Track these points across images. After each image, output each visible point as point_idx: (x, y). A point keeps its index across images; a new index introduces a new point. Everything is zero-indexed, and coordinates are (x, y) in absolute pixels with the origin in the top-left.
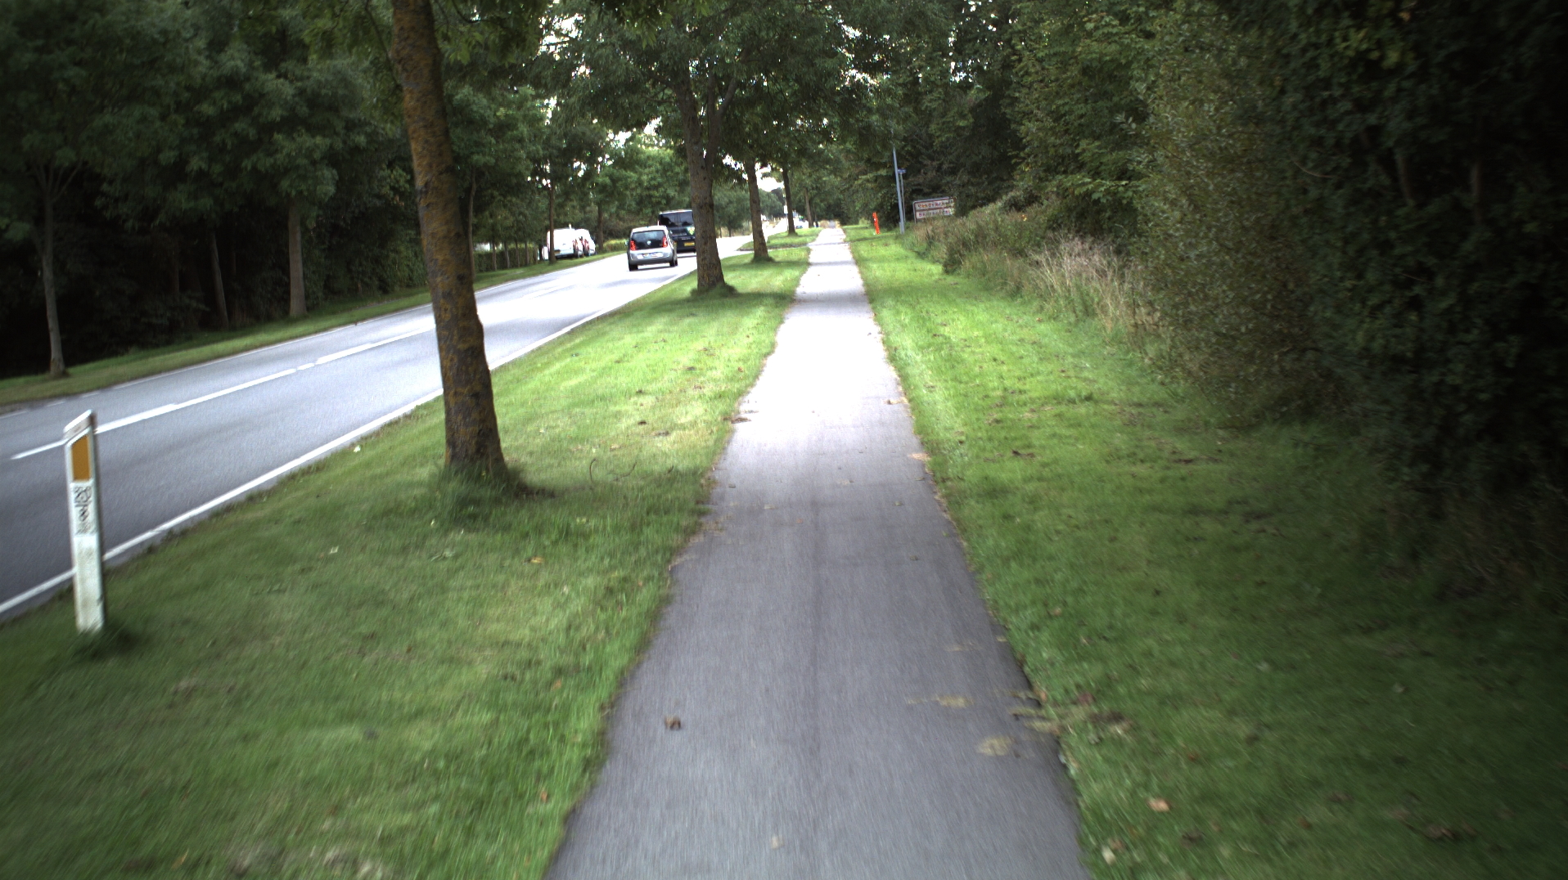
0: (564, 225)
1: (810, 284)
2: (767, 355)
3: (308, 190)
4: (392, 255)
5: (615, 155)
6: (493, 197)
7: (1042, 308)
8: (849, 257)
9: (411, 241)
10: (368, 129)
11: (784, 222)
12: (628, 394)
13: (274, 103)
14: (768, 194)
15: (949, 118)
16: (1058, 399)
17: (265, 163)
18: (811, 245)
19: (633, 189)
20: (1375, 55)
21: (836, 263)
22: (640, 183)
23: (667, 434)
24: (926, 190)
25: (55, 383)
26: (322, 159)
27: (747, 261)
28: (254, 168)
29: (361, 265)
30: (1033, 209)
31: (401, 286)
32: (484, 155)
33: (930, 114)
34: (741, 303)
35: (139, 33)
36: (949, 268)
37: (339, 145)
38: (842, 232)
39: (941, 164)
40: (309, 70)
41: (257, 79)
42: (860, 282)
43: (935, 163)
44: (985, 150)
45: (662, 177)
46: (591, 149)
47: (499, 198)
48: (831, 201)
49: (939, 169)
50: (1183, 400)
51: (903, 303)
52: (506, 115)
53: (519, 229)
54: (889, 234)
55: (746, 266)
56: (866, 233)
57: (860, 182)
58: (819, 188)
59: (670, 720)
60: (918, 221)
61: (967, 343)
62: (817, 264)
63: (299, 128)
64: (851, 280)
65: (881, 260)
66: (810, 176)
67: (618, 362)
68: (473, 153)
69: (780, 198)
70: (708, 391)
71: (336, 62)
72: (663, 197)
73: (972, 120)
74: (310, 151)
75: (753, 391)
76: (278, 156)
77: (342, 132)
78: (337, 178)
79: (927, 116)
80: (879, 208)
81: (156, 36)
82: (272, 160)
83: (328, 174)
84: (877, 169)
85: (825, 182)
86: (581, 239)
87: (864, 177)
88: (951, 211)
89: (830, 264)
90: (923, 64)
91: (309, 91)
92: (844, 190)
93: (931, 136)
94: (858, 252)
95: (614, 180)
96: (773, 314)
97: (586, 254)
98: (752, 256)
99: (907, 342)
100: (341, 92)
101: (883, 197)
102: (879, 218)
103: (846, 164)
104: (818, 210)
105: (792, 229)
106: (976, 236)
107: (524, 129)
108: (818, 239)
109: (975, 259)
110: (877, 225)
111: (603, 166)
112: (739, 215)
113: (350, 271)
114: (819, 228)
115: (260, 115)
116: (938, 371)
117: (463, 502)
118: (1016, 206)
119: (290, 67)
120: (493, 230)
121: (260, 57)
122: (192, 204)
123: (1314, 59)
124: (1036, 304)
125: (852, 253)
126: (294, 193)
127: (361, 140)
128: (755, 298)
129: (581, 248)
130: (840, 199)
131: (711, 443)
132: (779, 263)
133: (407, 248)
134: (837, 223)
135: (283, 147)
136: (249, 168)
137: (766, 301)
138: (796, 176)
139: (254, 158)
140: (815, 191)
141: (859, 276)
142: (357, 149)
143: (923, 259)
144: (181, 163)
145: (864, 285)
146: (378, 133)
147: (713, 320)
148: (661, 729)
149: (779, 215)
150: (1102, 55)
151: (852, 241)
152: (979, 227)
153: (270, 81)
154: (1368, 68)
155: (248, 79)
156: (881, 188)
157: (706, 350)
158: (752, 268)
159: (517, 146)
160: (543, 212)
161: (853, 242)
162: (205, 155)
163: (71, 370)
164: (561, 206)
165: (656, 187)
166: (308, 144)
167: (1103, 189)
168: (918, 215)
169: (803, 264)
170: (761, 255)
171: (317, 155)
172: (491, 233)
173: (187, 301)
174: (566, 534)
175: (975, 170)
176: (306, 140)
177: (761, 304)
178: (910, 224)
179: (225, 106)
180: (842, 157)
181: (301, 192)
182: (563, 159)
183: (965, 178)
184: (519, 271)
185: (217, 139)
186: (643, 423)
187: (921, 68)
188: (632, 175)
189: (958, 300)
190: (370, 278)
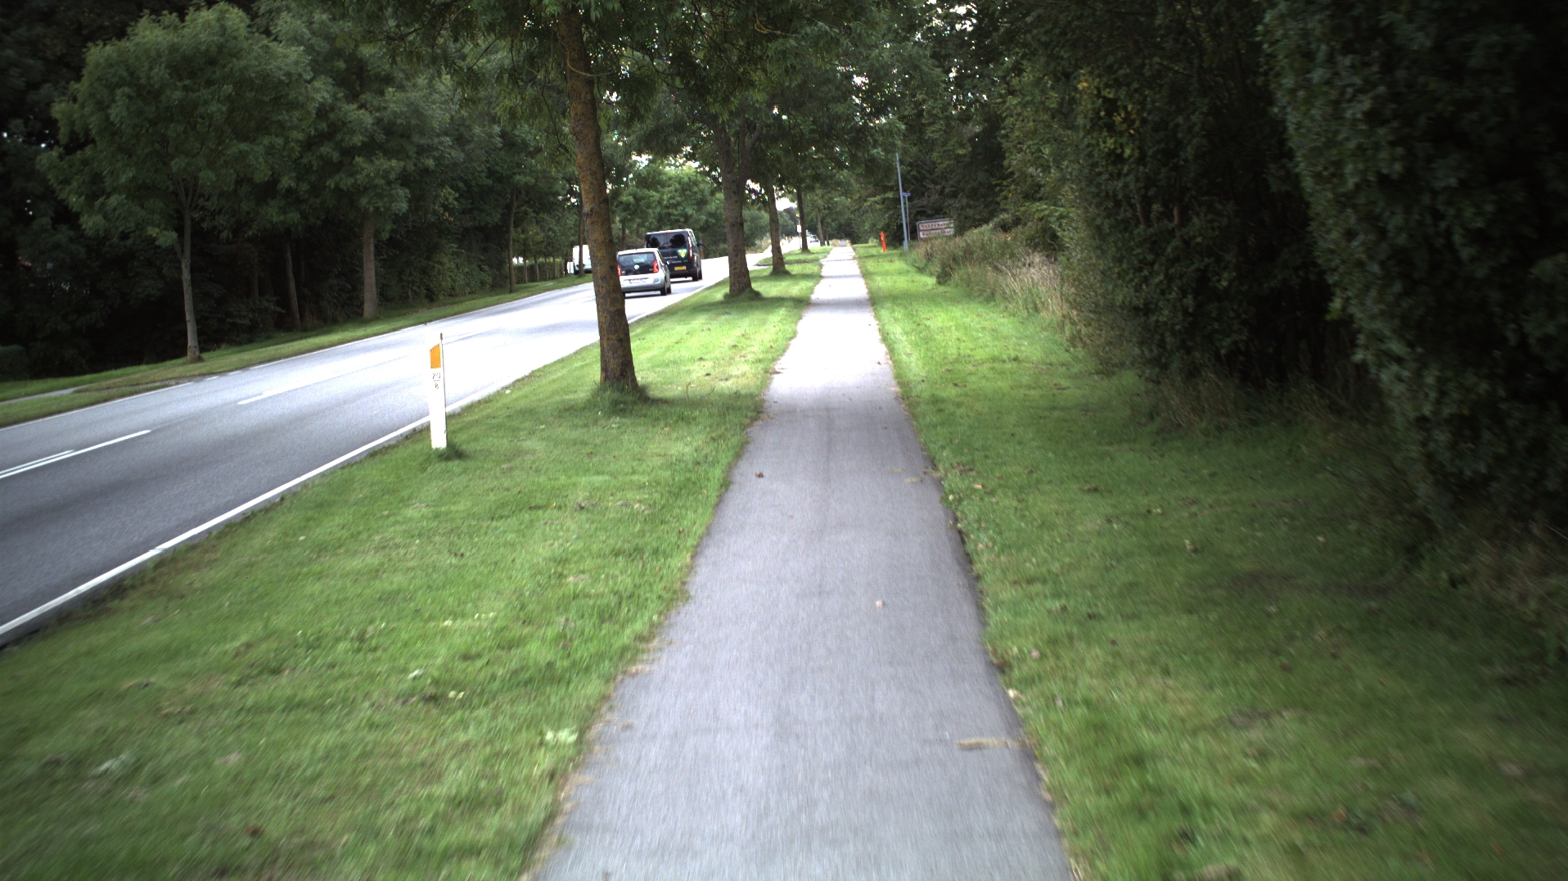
1: (821, 292)
2: (791, 338)
3: (384, 207)
4: (437, 266)
5: (638, 175)
6: (526, 213)
7: (1006, 307)
8: (857, 271)
10: (436, 154)
11: (798, 240)
12: (692, 360)
13: (355, 131)
15: (949, 147)
16: (994, 359)
18: (823, 261)
19: (654, 208)
20: (1119, 151)
21: (845, 276)
22: (660, 202)
23: (727, 379)
24: (929, 212)
25: (191, 366)
26: (396, 179)
27: (768, 273)
28: (337, 187)
29: (410, 275)
30: (1017, 230)
32: (525, 176)
33: (933, 143)
34: (767, 305)
35: (268, 75)
36: (941, 280)
38: (852, 250)
39: (944, 188)
40: (386, 101)
41: (340, 109)
42: (866, 291)
43: (938, 187)
45: (680, 196)
47: (532, 214)
48: (842, 221)
50: (1080, 361)
55: (765, 278)
56: (874, 251)
57: (868, 204)
58: (830, 208)
59: (758, 473)
60: (918, 240)
61: (941, 330)
62: (828, 277)
63: (377, 152)
64: (859, 290)
65: (887, 273)
66: (823, 197)
69: (793, 218)
70: (750, 357)
73: (970, 149)
74: (387, 172)
75: (783, 358)
76: (358, 176)
77: (414, 156)
78: (409, 196)
79: (931, 145)
81: (283, 78)
82: (353, 181)
83: (402, 192)
84: (885, 192)
85: (836, 202)
87: (872, 199)
88: (950, 231)
89: (840, 277)
91: (386, 121)
93: (934, 163)
94: (866, 267)
95: (637, 199)
96: (793, 312)
98: (772, 270)
99: (897, 330)
100: (413, 121)
101: (890, 218)
102: (886, 237)
103: (856, 186)
104: (829, 229)
105: (805, 248)
106: (965, 252)
108: (829, 256)
109: (962, 272)
111: (627, 186)
112: (752, 234)
113: (401, 280)
114: (830, 247)
115: (342, 140)
116: (916, 345)
117: (615, 403)
118: (1005, 228)
119: (369, 99)
120: (524, 244)
121: (342, 89)
123: (1091, 152)
124: (1002, 306)
125: (860, 267)
126: (372, 209)
128: (777, 302)
130: (851, 219)
131: (759, 383)
132: (795, 275)
134: (847, 242)
135: (363, 169)
137: (786, 304)
138: (808, 197)
140: (827, 211)
141: (865, 286)
143: (922, 273)
144: (274, 181)
145: (868, 293)
146: (445, 157)
147: (745, 317)
148: (754, 478)
149: (795, 234)
152: (968, 244)
154: (1116, 158)
155: (332, 109)
156: (887, 209)
157: (743, 335)
158: (771, 280)
160: (571, 228)
161: (861, 259)
162: (294, 174)
163: (205, 355)
165: (675, 206)
166: (385, 166)
168: (921, 235)
169: (817, 277)
170: (779, 269)
171: (392, 176)
172: (524, 247)
173: (267, 304)
174: (682, 418)
175: (973, 194)
176: (383, 163)
177: (782, 306)
178: (915, 243)
180: (853, 181)
181: (377, 209)
183: (965, 201)
184: (550, 284)
186: (708, 375)
188: (655, 195)
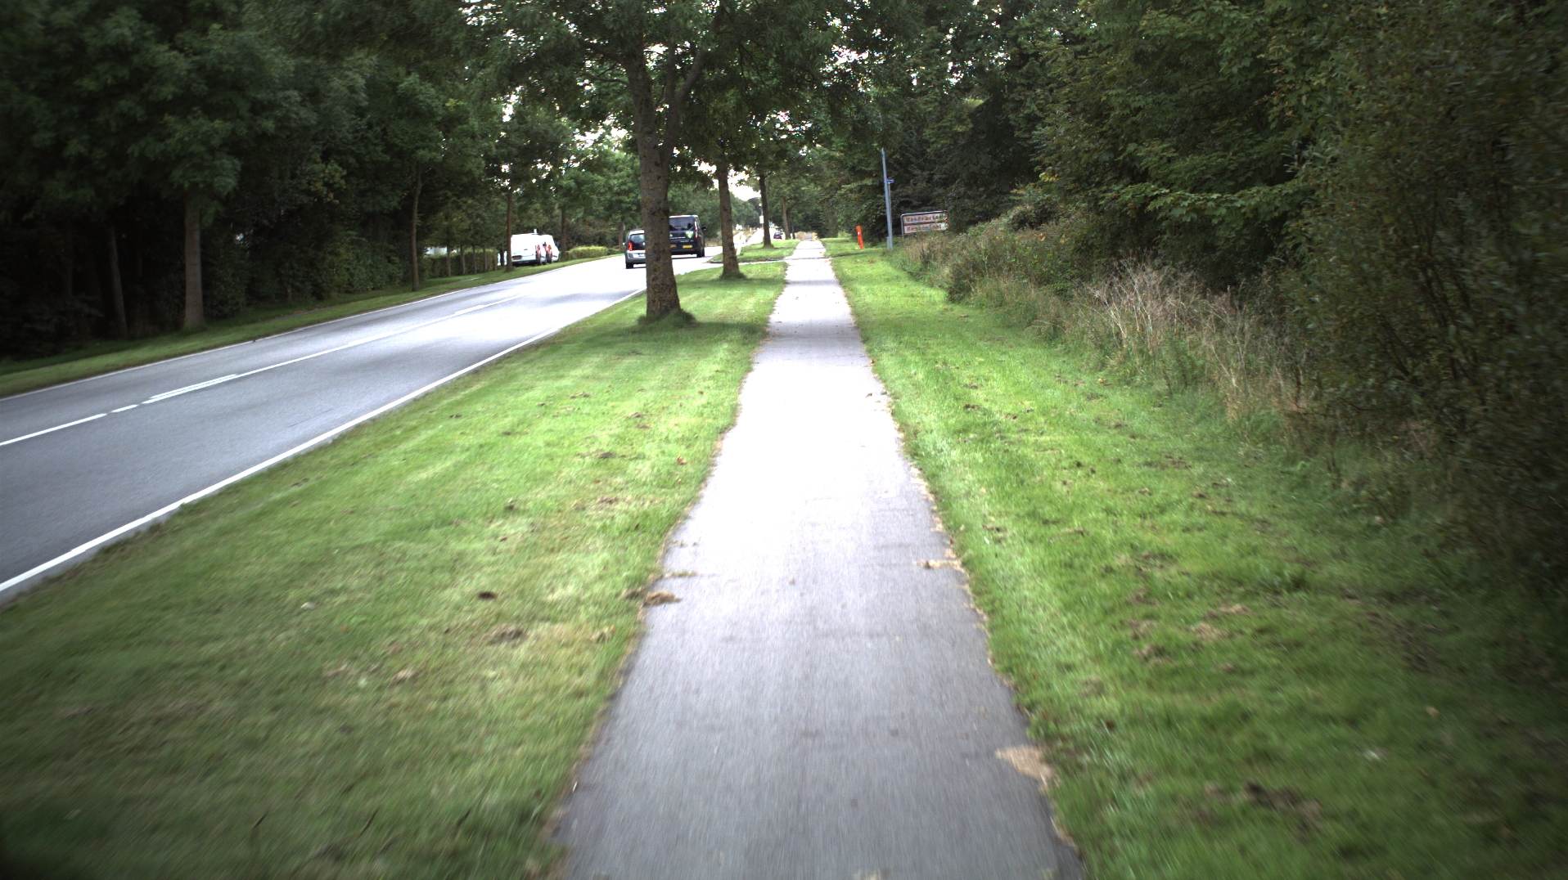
0: (529, 230)
1: (787, 310)
2: (723, 431)
3: (204, 182)
4: (330, 258)
5: (580, 155)
6: (446, 197)
8: (830, 275)
9: (352, 242)
11: (760, 233)
13: (166, 80)
14: (745, 204)
15: (945, 123)
17: (153, 148)
18: (787, 260)
19: (602, 194)
21: (817, 283)
22: (609, 188)
24: (916, 203)
26: (222, 146)
27: (716, 276)
28: (143, 155)
29: (292, 268)
30: (1049, 228)
31: (339, 292)
32: (431, 150)
33: (925, 119)
34: (699, 337)
36: (955, 296)
37: (243, 131)
38: (821, 246)
39: (933, 175)
40: (209, 42)
41: (147, 51)
42: (848, 310)
43: (925, 174)
44: (985, 159)
45: (632, 182)
46: (553, 149)
47: (453, 199)
48: (809, 213)
49: (930, 180)
51: (911, 345)
52: (457, 107)
53: (477, 233)
54: (874, 249)
55: (714, 283)
56: (848, 248)
57: (843, 191)
58: (797, 198)
60: (906, 236)
61: (1020, 424)
62: (795, 283)
63: (195, 109)
65: (869, 280)
66: (789, 184)
67: (508, 434)
68: (417, 148)
69: (757, 208)
71: (242, 34)
72: (633, 203)
73: (971, 126)
74: (208, 137)
76: (169, 141)
77: (247, 115)
78: (239, 168)
79: (921, 121)
80: (864, 221)
82: (162, 146)
83: (229, 163)
84: (862, 179)
85: (804, 191)
86: (544, 245)
87: (847, 187)
88: (943, 226)
89: (809, 283)
90: (919, 61)
91: (208, 66)
92: (823, 201)
93: (922, 144)
94: (841, 269)
95: (579, 183)
96: (738, 356)
97: (549, 260)
98: (721, 271)
100: (246, 69)
101: (868, 209)
102: (863, 232)
103: (827, 172)
104: (795, 221)
105: (767, 242)
107: (474, 123)
108: (795, 252)
110: (860, 239)
111: (568, 168)
114: (796, 240)
115: (150, 92)
119: (187, 39)
120: (448, 233)
122: (70, 195)
125: (834, 270)
127: (269, 125)
128: (719, 329)
129: (543, 254)
130: (818, 210)
132: (751, 279)
133: (348, 250)
134: (814, 235)
135: (175, 131)
136: (136, 154)
137: (731, 336)
138: (773, 184)
139: (142, 143)
140: (793, 201)
141: (845, 301)
142: (263, 136)
143: (917, 280)
145: (853, 316)
146: (290, 118)
147: (660, 361)
149: (755, 224)
150: (1174, 31)
151: (832, 256)
153: (162, 54)
156: (866, 199)
157: (638, 417)
158: (720, 286)
159: (468, 141)
160: (503, 216)
161: (835, 257)
162: (86, 137)
164: (523, 209)
165: (627, 193)
166: (205, 128)
167: (1186, 203)
168: (906, 230)
169: (779, 283)
170: (731, 273)
171: (216, 142)
172: (446, 236)
176: (203, 124)
177: (724, 339)
178: (900, 239)
179: (109, 81)
180: (824, 164)
181: (196, 184)
182: (524, 157)
183: (961, 190)
184: (473, 278)
185: (100, 119)
187: (916, 66)
188: (600, 179)
189: (981, 344)
190: (303, 282)
